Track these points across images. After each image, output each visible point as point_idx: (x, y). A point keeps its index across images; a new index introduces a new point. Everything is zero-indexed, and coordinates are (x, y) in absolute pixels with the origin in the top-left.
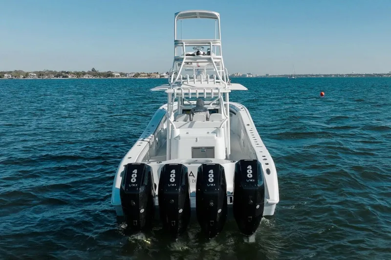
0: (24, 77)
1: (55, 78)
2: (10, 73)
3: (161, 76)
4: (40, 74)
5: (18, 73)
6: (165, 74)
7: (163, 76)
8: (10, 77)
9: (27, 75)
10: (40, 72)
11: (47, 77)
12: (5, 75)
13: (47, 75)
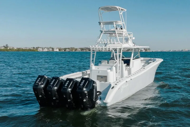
0: (75, 51)
1: (89, 51)
2: (69, 48)
3: (141, 51)
4: (82, 49)
5: (72, 49)
6: (143, 50)
7: (142, 51)
8: (69, 51)
9: (76, 49)
10: (82, 48)
11: (85, 51)
12: (67, 50)
13: (85, 49)
